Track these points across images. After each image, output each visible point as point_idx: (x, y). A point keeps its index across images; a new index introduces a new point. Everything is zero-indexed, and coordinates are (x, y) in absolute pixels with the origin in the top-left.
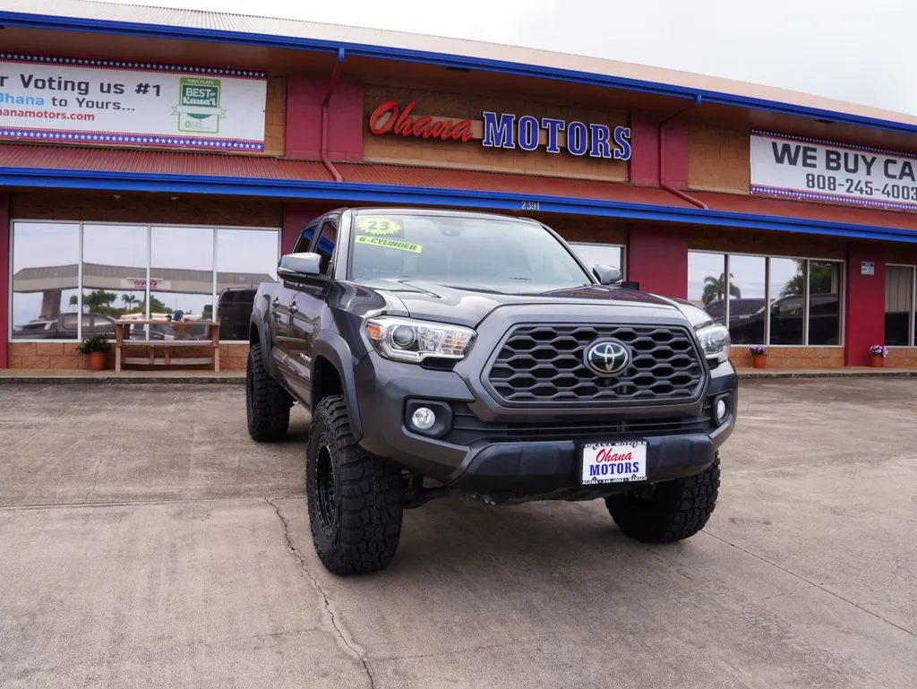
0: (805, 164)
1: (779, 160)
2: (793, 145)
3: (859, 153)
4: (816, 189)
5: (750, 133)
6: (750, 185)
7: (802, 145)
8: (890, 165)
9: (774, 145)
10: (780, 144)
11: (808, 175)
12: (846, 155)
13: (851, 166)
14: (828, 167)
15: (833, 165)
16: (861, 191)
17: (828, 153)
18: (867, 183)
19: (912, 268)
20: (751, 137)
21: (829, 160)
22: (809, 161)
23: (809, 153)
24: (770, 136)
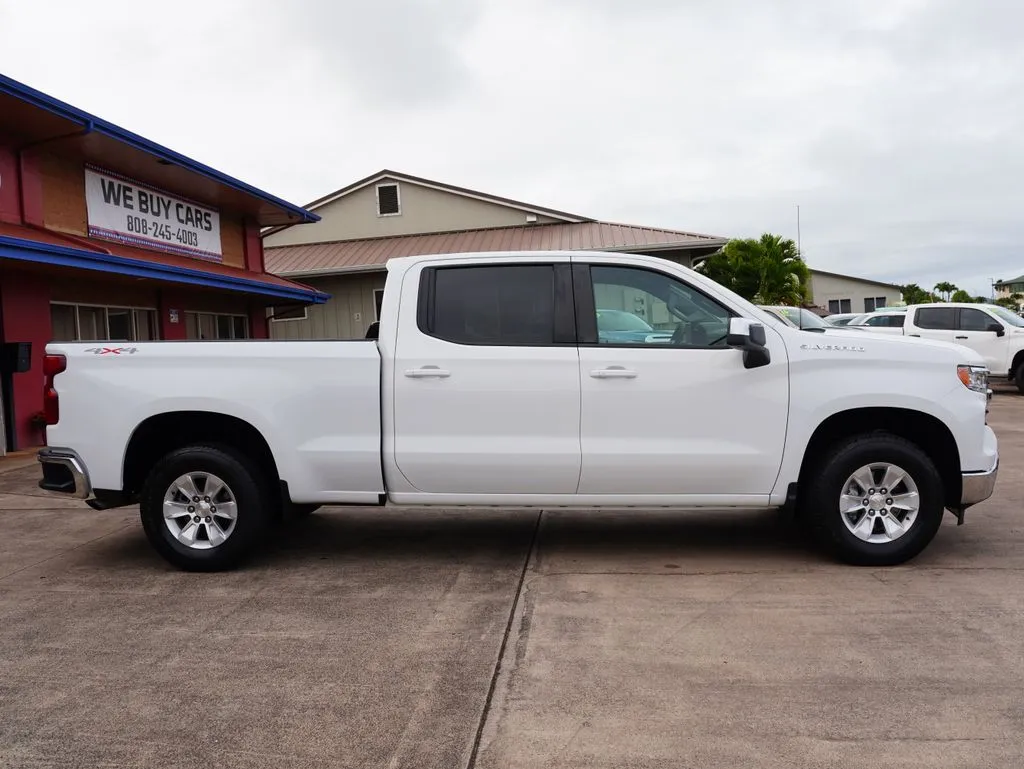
0: (126, 206)
1: (107, 200)
2: (116, 183)
3: (160, 196)
4: (134, 233)
5: (85, 167)
6: (88, 227)
7: (123, 184)
8: (180, 209)
9: (103, 181)
10: (107, 180)
11: (129, 217)
12: (151, 196)
13: (156, 210)
14: (142, 210)
15: (144, 207)
16: (163, 235)
17: (141, 194)
18: (166, 226)
19: (196, 315)
20: (87, 172)
21: (141, 202)
22: (129, 202)
23: (128, 193)
24: (98, 172)
